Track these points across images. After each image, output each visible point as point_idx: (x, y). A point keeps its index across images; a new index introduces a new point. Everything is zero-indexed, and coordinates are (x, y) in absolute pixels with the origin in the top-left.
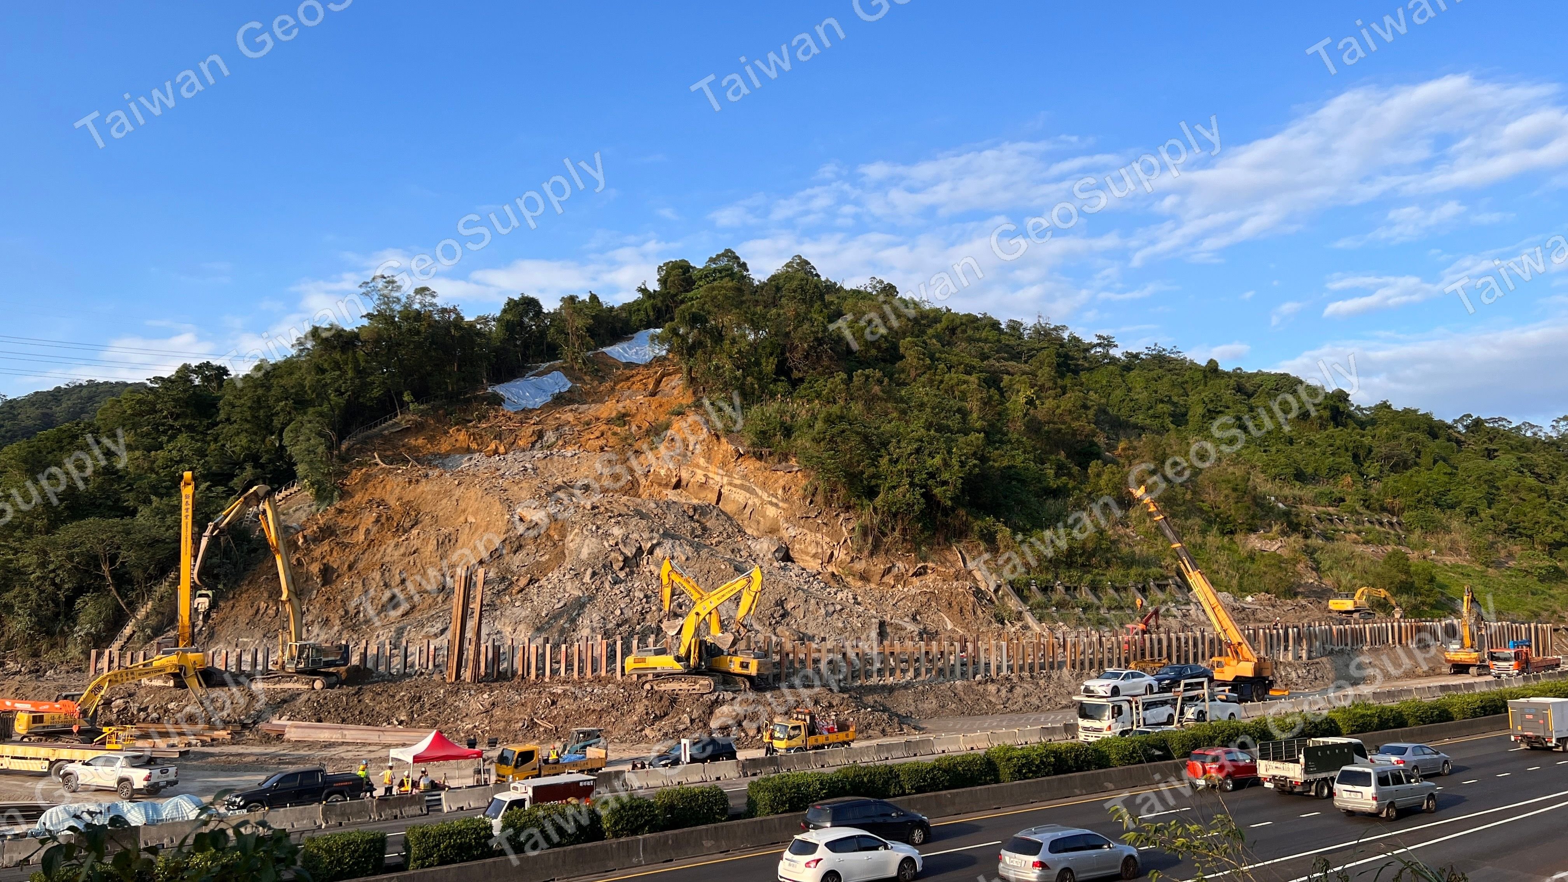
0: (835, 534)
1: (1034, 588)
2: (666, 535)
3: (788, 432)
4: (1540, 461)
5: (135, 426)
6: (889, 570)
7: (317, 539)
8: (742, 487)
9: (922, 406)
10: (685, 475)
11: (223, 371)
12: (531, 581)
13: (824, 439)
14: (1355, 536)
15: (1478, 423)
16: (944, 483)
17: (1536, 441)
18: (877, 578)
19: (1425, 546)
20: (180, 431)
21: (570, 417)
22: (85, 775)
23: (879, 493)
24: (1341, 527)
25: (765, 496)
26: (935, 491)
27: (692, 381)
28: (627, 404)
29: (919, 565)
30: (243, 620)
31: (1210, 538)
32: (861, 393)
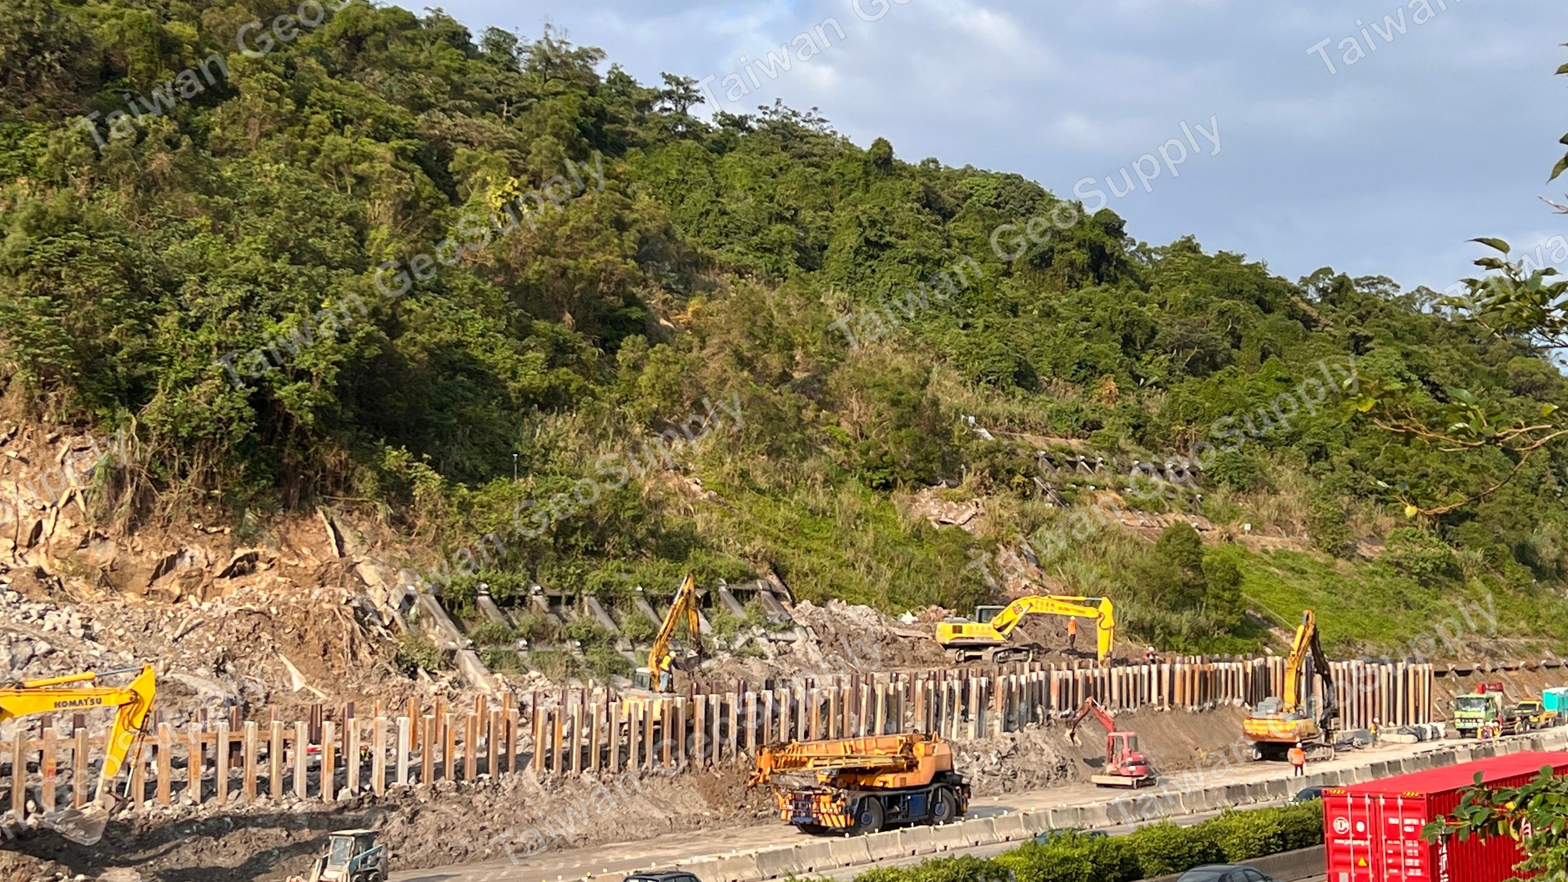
1: (484, 599)
6: (170, 564)
9: (265, 203)
13: (26, 268)
14: (1114, 495)
15: (1342, 285)
16: (301, 375)
18: (141, 580)
19: (1234, 515)
23: (154, 392)
24: (1089, 479)
26: (280, 393)
29: (240, 552)
31: (844, 497)
32: (125, 167)
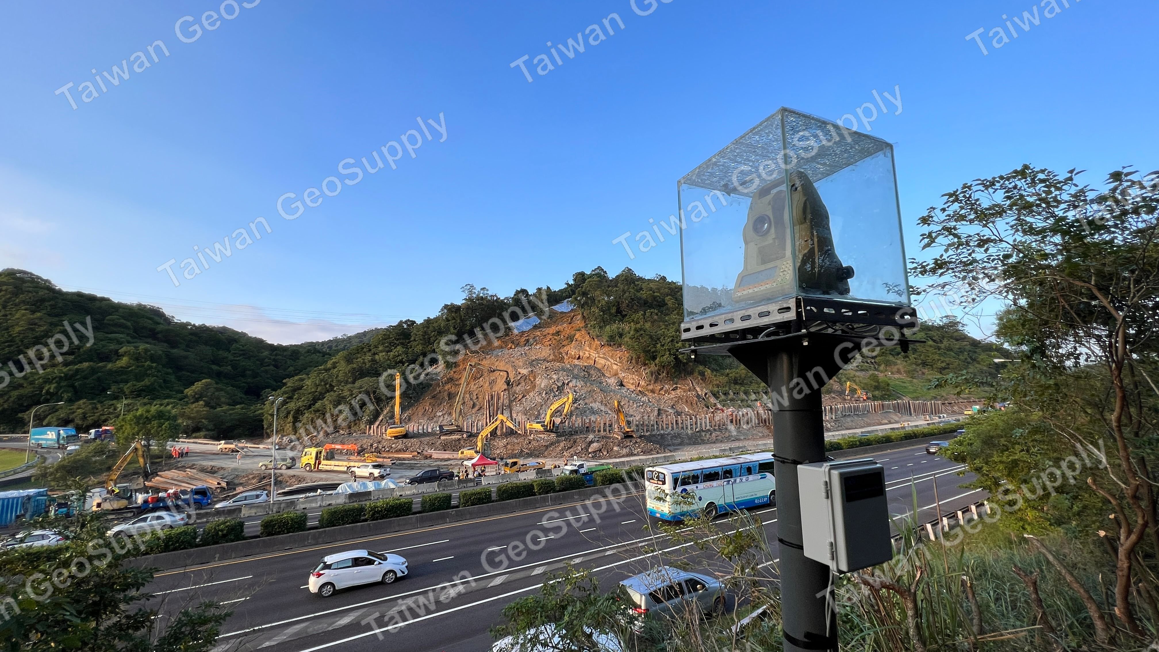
0: (640, 375)
1: (721, 393)
2: (574, 377)
3: (621, 335)
4: (935, 334)
5: (383, 344)
6: (662, 388)
7: (447, 383)
8: (603, 358)
10: (581, 354)
11: (414, 322)
12: (523, 397)
13: (634, 338)
17: (933, 326)
18: (657, 392)
19: (886, 371)
20: (398, 345)
21: (539, 333)
22: (359, 472)
23: (657, 358)
25: (612, 361)
27: (584, 317)
28: (560, 328)
29: (674, 386)
30: (420, 414)
32: (649, 319)
